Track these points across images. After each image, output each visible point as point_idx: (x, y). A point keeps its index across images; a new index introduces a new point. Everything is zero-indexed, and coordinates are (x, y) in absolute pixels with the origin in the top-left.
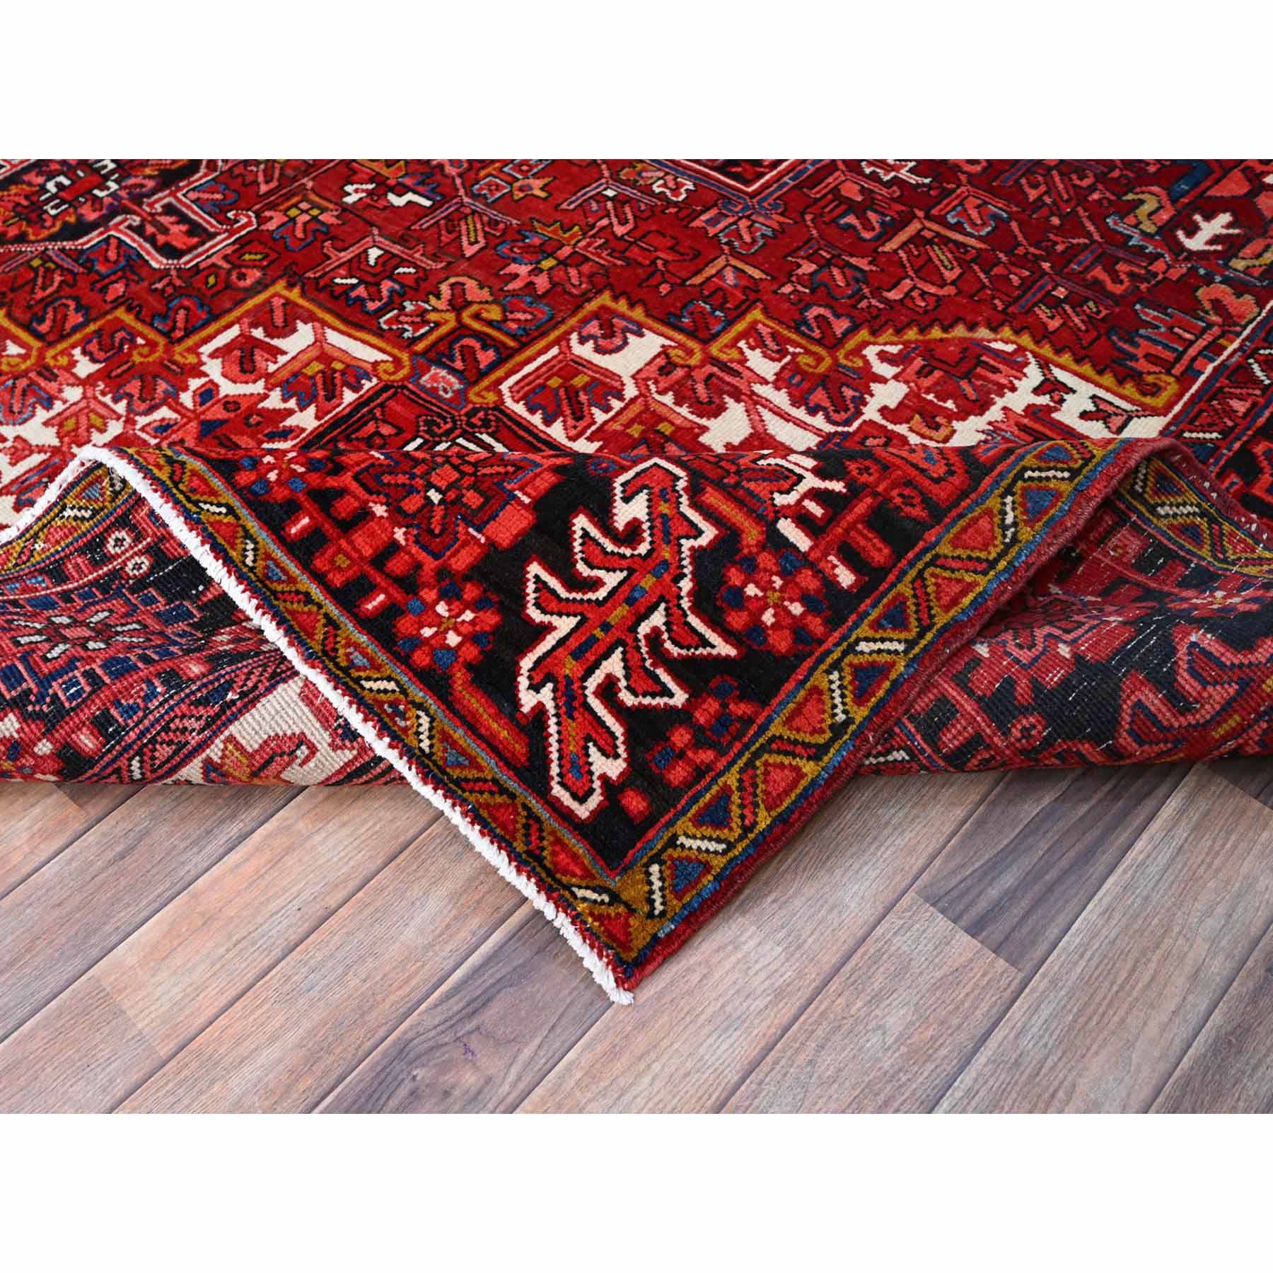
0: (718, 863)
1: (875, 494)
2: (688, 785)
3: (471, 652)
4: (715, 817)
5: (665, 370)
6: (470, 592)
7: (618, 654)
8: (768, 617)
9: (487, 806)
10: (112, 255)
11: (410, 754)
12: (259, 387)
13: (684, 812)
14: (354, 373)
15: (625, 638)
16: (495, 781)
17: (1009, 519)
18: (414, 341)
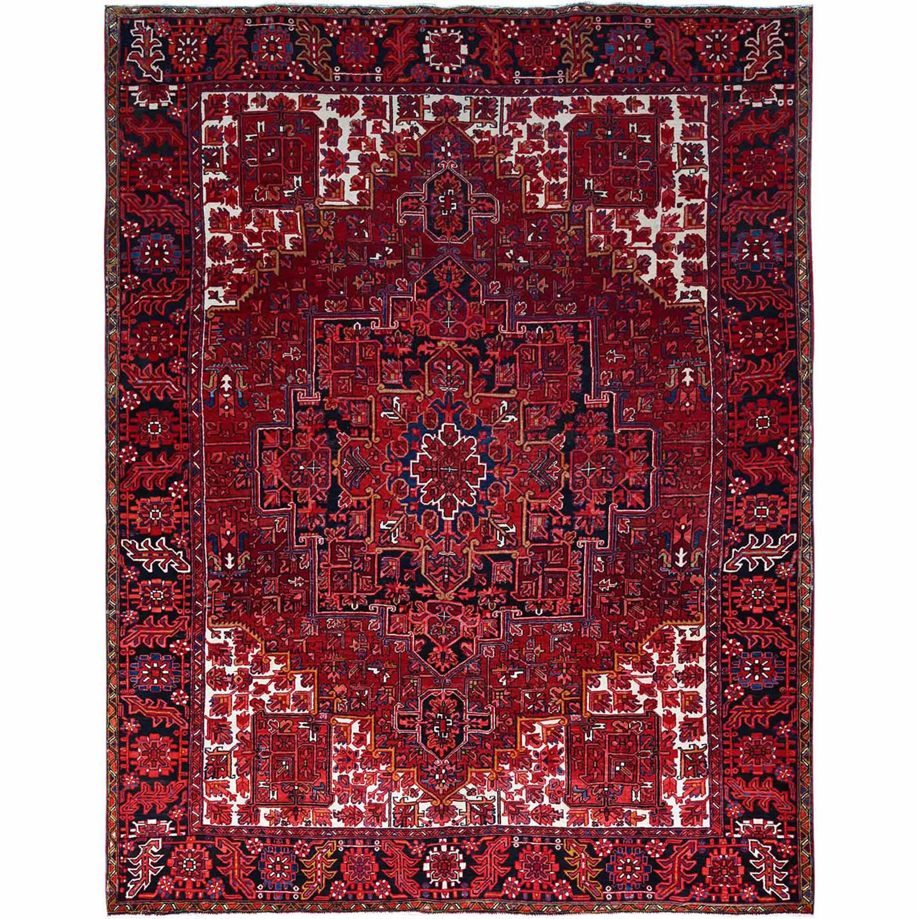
1: (785, 820)
2: (798, 883)
3: (756, 893)
5: (612, 683)
6: (746, 885)
7: (774, 875)
8: (788, 852)
10: (475, 738)
12: (544, 746)
13: (800, 886)
14: (558, 728)
15: (773, 872)
16: (775, 906)
18: (560, 711)
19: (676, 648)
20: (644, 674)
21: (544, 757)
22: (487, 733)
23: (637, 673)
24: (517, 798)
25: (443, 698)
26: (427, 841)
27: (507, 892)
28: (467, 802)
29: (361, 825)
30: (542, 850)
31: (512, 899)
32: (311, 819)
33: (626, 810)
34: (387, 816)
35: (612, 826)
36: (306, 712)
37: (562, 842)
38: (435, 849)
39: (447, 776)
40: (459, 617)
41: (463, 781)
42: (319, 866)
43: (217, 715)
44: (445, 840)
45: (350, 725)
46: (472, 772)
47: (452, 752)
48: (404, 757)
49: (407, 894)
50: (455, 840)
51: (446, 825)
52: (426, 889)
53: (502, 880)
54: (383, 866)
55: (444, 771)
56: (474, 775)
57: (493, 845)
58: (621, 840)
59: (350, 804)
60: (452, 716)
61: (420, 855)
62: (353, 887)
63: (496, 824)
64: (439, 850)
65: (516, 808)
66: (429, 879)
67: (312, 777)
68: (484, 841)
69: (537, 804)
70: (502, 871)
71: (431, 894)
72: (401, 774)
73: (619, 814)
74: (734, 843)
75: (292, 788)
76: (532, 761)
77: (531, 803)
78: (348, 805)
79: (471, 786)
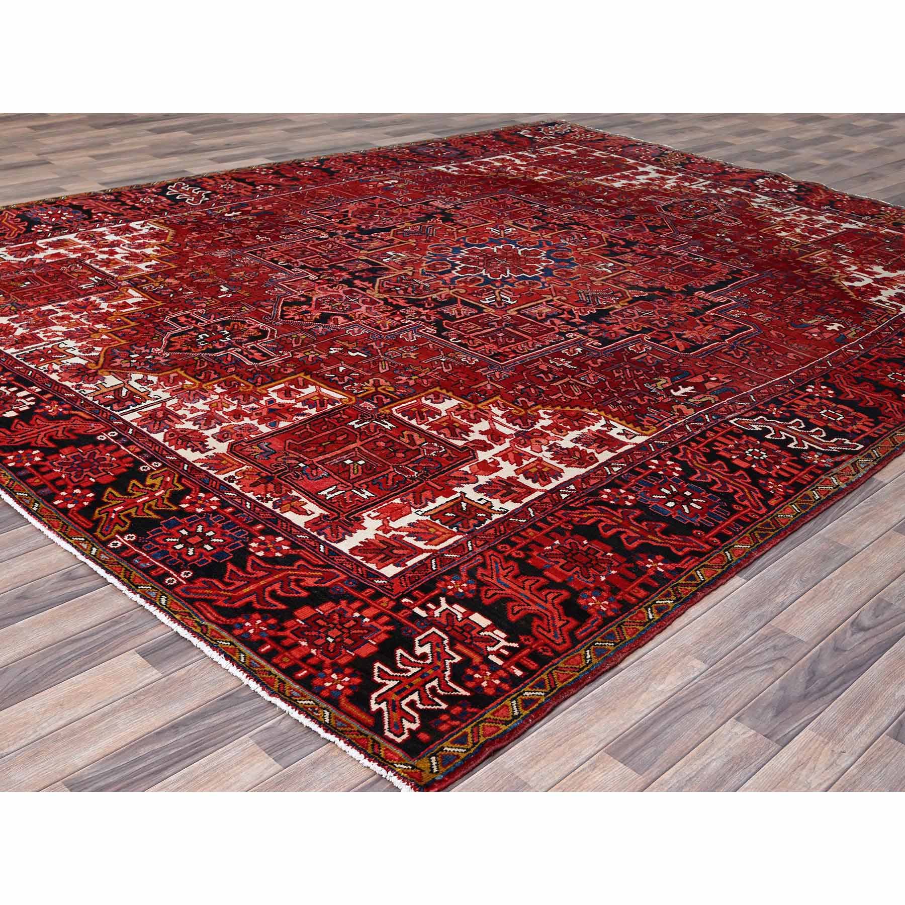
0: (463, 756)
1: (531, 648)
2: (448, 731)
3: (349, 692)
4: (462, 741)
6: (347, 671)
7: (417, 693)
8: (484, 684)
9: (355, 739)
10: (229, 359)
11: (320, 724)
13: (447, 740)
15: (421, 689)
16: (358, 731)
17: (588, 657)
18: (358, 394)
19: (585, 430)
20: (510, 425)
21: (276, 407)
22: (249, 363)
23: (504, 421)
24: (182, 412)
25: (252, 327)
28: (125, 383)
33: (295, 493)
34: (28, 348)
35: (249, 494)
36: (116, 276)
37: (159, 468)
41: (153, 372)
45: (133, 297)
46: (177, 373)
47: (186, 353)
48: (134, 332)
51: (66, 383)
53: (26, 447)
55: (149, 357)
56: (173, 375)
58: (237, 512)
60: (237, 338)
63: (118, 413)
65: (164, 417)
69: (194, 428)
70: (42, 442)
72: (105, 337)
73: (277, 491)
74: (401, 615)
76: (254, 402)
79: (153, 378)
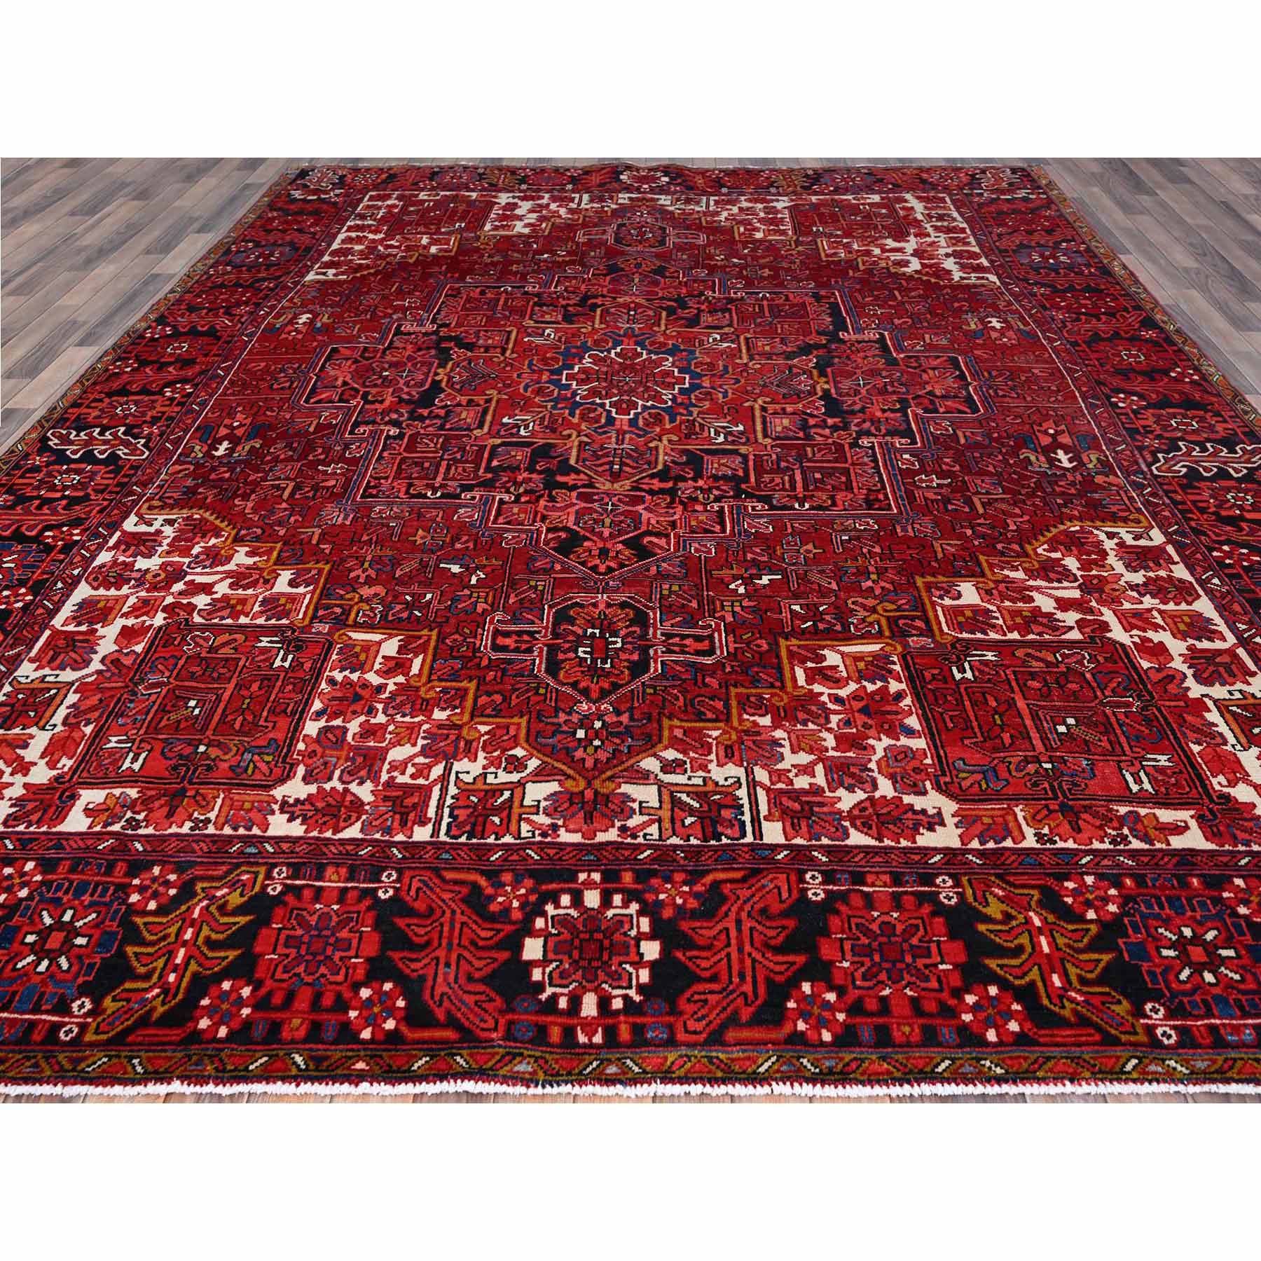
5: (990, 594)
12: (853, 686)
14: (881, 658)
18: (881, 632)
19: (1112, 553)
20: (1056, 584)
21: (857, 705)
22: (708, 661)
23: (1041, 582)
24: (802, 782)
25: (602, 606)
26: (540, 875)
27: (801, 1026)
28: (661, 786)
29: (353, 832)
30: (898, 907)
31: (822, 1044)
32: (212, 816)
33: (1122, 810)
34: (431, 812)
35: (1096, 845)
36: (284, 621)
37: (957, 884)
38: (565, 900)
39: (609, 732)
40: (640, 508)
41: (650, 744)
42: (188, 935)
43: (79, 624)
44: (596, 876)
45: (379, 643)
46: (675, 727)
47: (622, 691)
48: (498, 698)
49: (459, 1027)
50: (628, 877)
51: (601, 837)
52: (526, 1018)
53: (782, 989)
54: (393, 939)
55: (598, 725)
56: (678, 733)
57: (744, 893)
58: (1140, 880)
59: (335, 783)
60: (622, 633)
61: (516, 915)
62: (277, 1000)
63: (749, 838)
64: (577, 901)
65: (801, 804)
66: (540, 987)
67: (250, 729)
68: (716, 884)
69: (860, 795)
70: (777, 964)
71: (542, 1031)
72: (483, 729)
73: (1110, 818)
75: (189, 750)
76: (828, 713)
77: (841, 792)
78: (327, 786)
79: (671, 754)
